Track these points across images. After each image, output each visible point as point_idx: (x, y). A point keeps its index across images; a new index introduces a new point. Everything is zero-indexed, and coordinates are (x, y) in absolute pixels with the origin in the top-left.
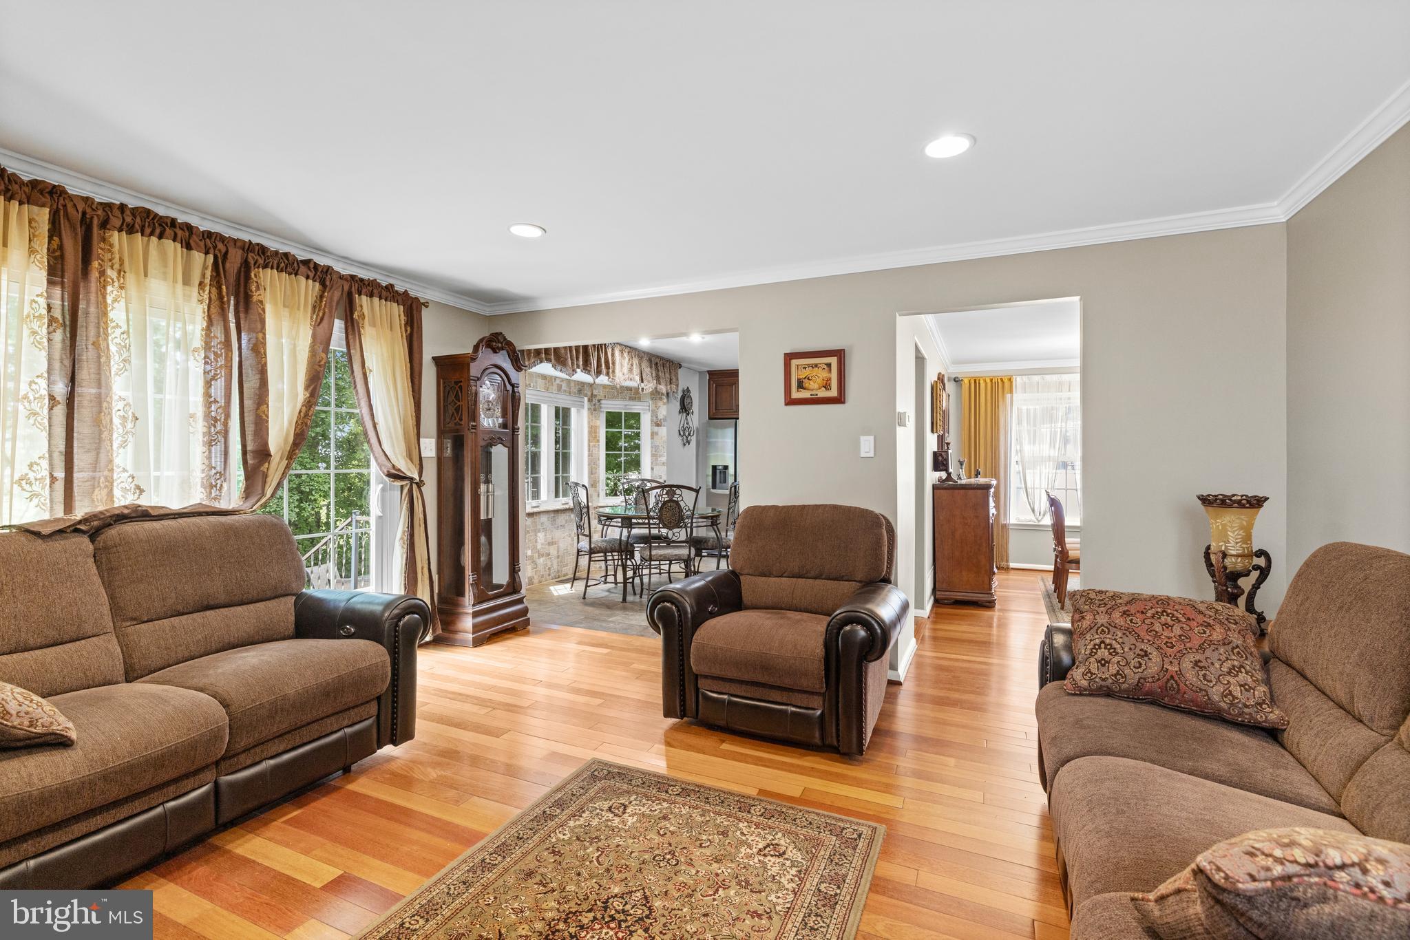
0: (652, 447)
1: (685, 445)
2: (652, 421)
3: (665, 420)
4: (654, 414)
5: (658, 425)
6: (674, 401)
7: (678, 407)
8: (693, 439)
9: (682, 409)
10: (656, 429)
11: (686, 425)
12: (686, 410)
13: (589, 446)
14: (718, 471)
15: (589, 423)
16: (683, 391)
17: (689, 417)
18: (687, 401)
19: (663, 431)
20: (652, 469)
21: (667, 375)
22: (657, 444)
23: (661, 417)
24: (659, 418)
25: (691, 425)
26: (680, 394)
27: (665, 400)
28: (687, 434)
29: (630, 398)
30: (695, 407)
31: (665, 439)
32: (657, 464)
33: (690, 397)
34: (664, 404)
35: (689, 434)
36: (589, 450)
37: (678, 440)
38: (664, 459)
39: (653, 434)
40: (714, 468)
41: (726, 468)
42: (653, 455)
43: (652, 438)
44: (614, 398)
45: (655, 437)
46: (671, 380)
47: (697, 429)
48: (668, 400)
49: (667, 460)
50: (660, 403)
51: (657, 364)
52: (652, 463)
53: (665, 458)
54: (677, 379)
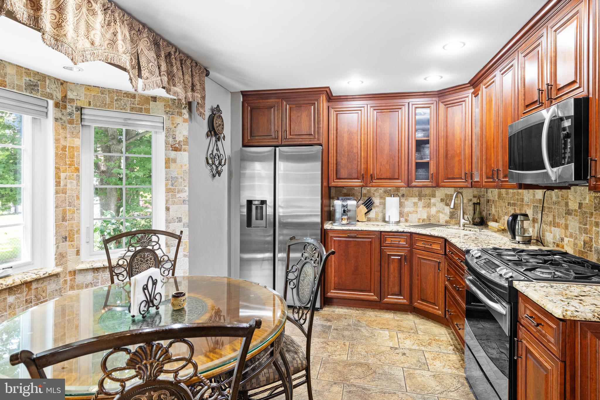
0: (167, 179)
1: (214, 176)
2: (167, 143)
3: (186, 142)
4: (170, 133)
5: (176, 149)
6: (199, 118)
7: (206, 129)
8: (225, 169)
9: (210, 131)
10: (173, 154)
11: (215, 152)
12: (215, 132)
13: (58, 177)
14: (254, 207)
15: (57, 140)
16: (212, 110)
17: (219, 143)
18: (217, 122)
19: (183, 157)
20: (168, 209)
21: (188, 77)
22: (174, 175)
23: (180, 138)
24: (178, 139)
25: (222, 152)
26: (208, 114)
27: (186, 116)
28: (217, 163)
29: (132, 109)
30: (227, 131)
31: (186, 168)
32: (174, 203)
33: (220, 117)
34: (185, 121)
35: (220, 164)
36: (58, 184)
37: (206, 171)
38: (185, 195)
39: (168, 162)
40: (250, 203)
41: (263, 202)
42: (168, 191)
43: (167, 167)
44: (103, 106)
45: (173, 166)
46: (193, 86)
47: (230, 158)
48: (190, 116)
49: (189, 196)
50: (179, 120)
51: (169, 54)
52: (167, 201)
53: (187, 194)
54: (204, 89)
